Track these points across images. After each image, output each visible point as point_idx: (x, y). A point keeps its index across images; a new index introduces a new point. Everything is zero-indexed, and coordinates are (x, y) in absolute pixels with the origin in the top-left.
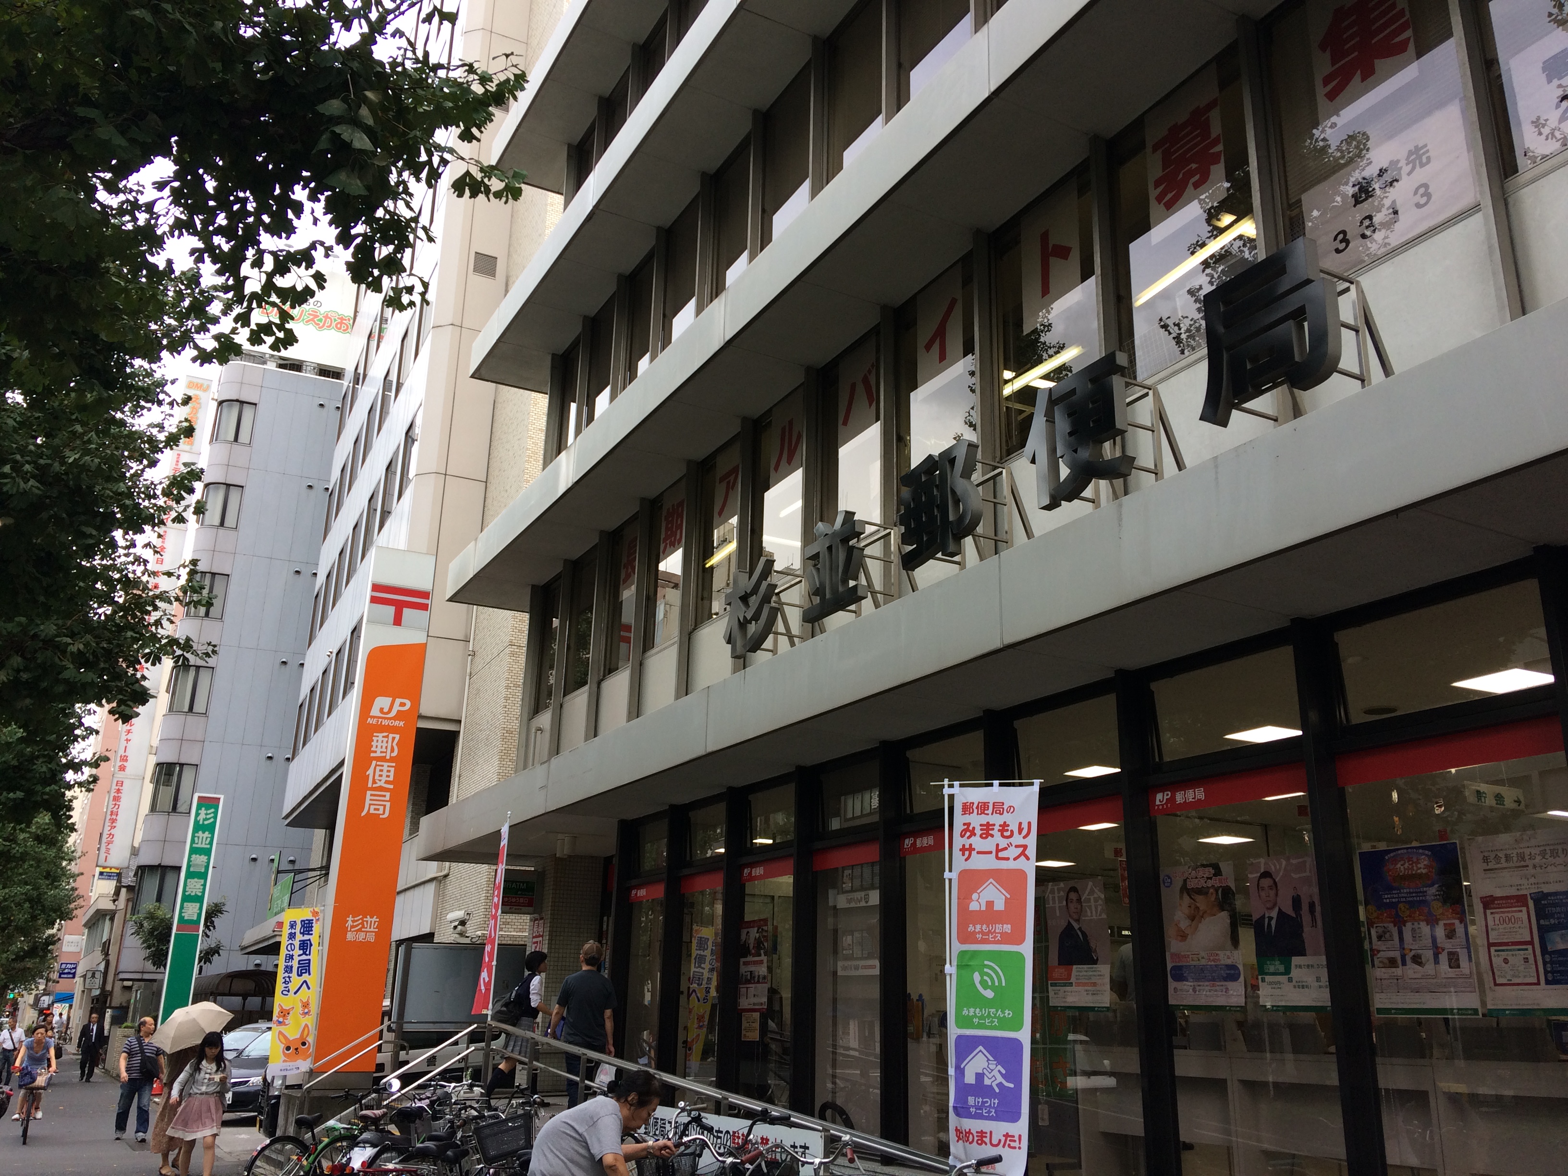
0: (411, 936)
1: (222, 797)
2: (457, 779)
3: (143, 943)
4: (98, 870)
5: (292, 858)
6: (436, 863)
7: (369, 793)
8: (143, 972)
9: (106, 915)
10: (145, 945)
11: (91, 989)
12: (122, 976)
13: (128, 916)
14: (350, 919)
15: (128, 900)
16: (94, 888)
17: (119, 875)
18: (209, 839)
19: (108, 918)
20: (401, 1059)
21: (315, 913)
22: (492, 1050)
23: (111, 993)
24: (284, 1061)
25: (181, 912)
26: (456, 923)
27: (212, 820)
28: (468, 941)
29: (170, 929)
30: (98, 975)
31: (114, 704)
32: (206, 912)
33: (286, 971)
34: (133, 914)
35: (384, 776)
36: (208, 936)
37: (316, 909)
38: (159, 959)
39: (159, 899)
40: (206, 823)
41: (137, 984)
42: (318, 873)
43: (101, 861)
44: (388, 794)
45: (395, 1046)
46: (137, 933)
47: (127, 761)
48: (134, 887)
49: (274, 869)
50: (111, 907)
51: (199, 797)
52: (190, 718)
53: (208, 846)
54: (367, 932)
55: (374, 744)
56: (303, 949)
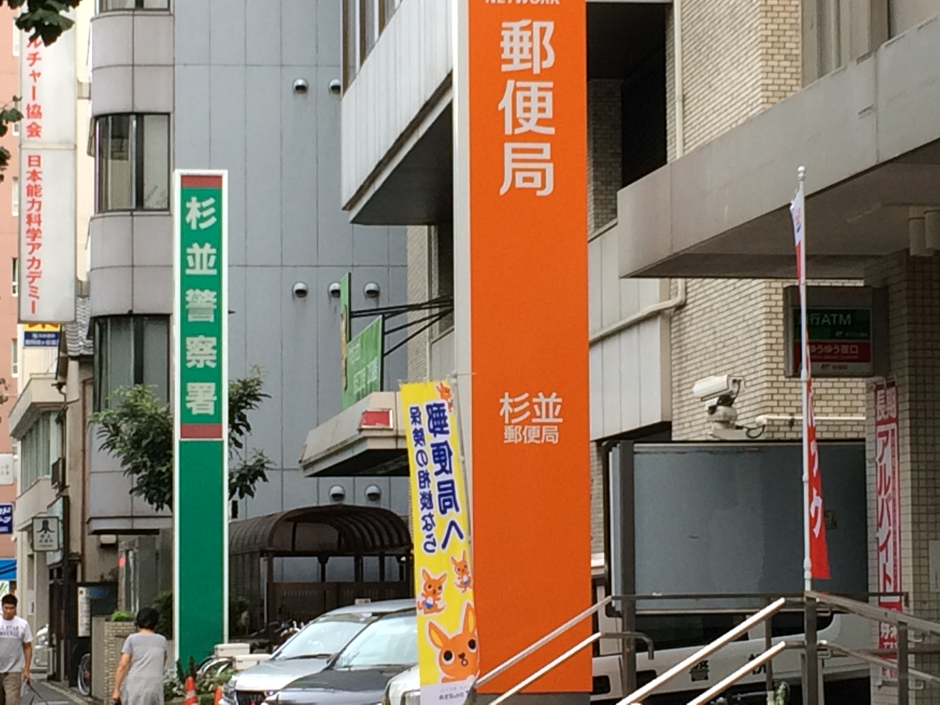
0: (625, 429)
1: (225, 173)
2: (678, 106)
3: (124, 463)
4: (21, 329)
5: (371, 287)
6: (657, 280)
7: (508, 147)
8: (132, 517)
9: (49, 413)
10: (129, 466)
11: (44, 552)
12: (97, 525)
13: (90, 412)
14: (506, 400)
15: (84, 383)
16: (19, 364)
17: (60, 336)
18: (213, 259)
19: (53, 418)
20: (640, 667)
21: (445, 392)
22: (822, 648)
23: (81, 558)
24: (445, 680)
25: (183, 402)
26: (714, 401)
27: (213, 220)
28: (741, 435)
29: (168, 433)
30: (53, 525)
31: (24, 8)
32: (230, 400)
33: (424, 505)
34: (97, 408)
35: (534, 110)
36: (239, 445)
37: (445, 384)
38: (159, 491)
39: (139, 378)
40: (203, 226)
41: (124, 541)
42: (426, 313)
43: (26, 314)
44: (546, 147)
45: (626, 642)
46: (111, 445)
47: (39, 115)
48: (92, 357)
49: (342, 309)
50: (55, 397)
51: (184, 178)
52: (141, 20)
53: (214, 272)
54: (542, 424)
55: (505, 44)
56: (440, 462)
